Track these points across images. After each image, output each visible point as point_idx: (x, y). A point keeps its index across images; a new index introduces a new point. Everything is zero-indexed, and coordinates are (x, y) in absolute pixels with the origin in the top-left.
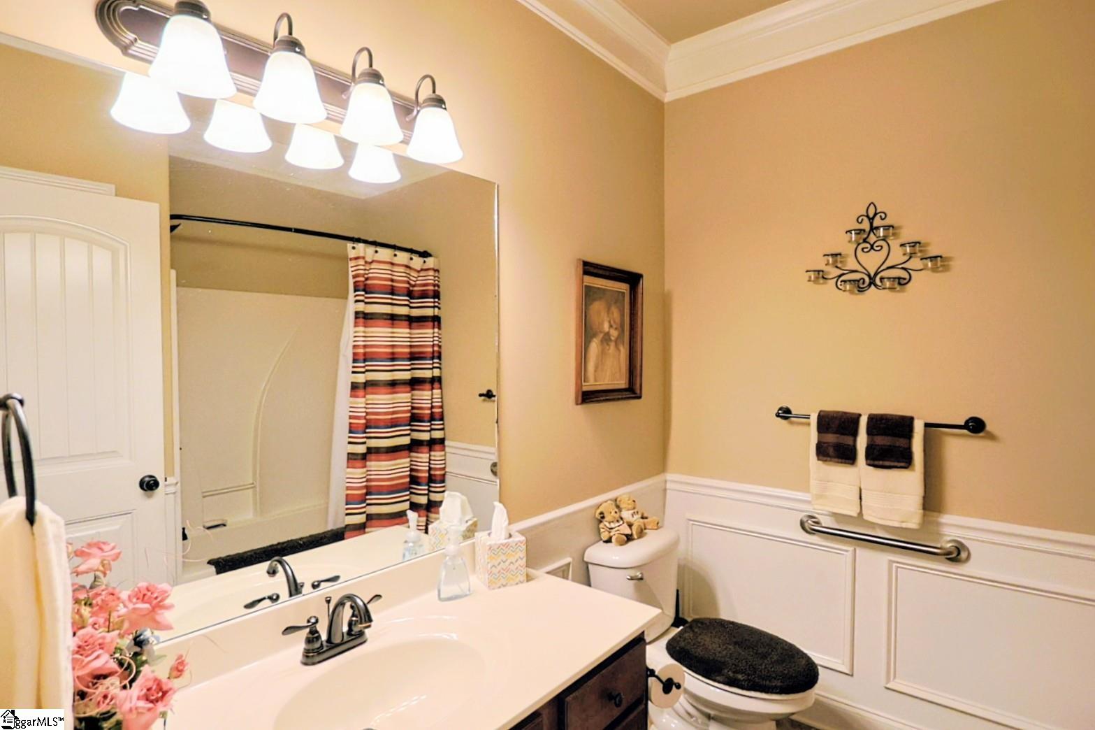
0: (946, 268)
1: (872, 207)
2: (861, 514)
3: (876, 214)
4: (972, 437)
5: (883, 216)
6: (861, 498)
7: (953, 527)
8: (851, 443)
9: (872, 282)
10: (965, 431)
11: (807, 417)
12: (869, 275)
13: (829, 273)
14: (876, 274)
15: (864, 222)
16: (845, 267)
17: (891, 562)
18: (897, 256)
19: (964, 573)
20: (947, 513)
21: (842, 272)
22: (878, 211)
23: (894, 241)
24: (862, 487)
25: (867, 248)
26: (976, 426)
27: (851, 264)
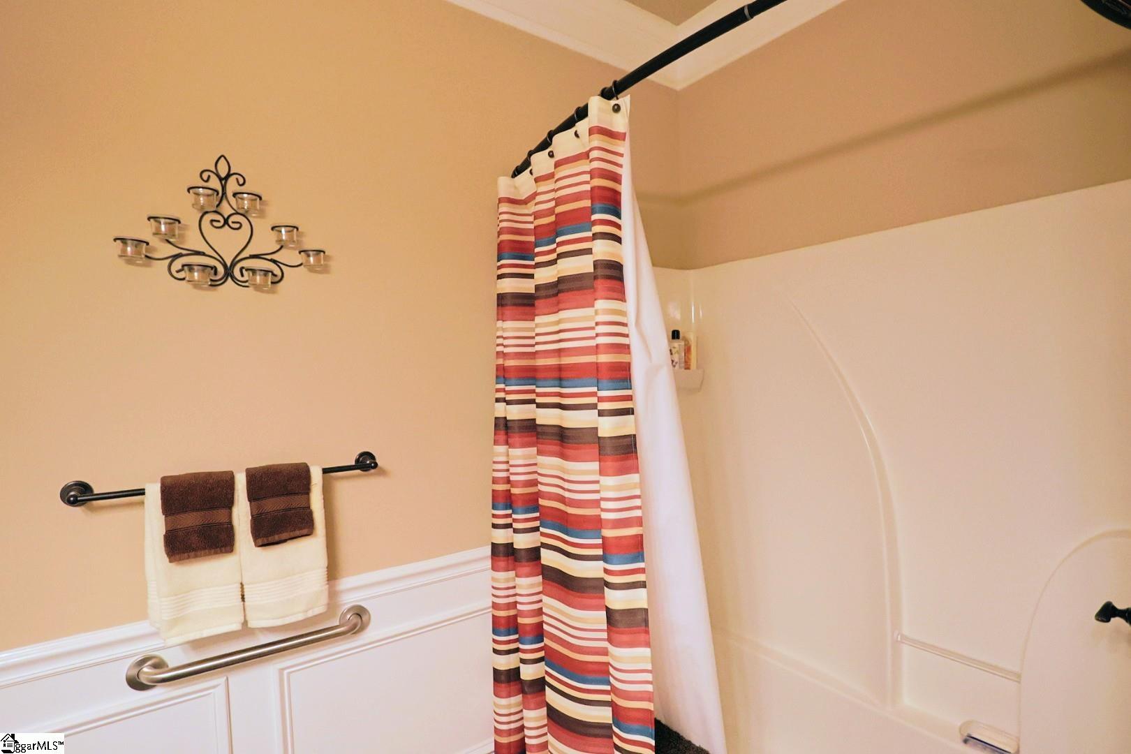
0: (325, 270)
1: (222, 162)
2: (245, 623)
3: (229, 175)
4: (365, 475)
5: (241, 181)
6: (243, 598)
7: (353, 591)
8: (224, 520)
9: (229, 273)
10: (358, 471)
11: (141, 492)
12: (225, 265)
13: (154, 249)
14: (234, 264)
15: (211, 180)
16: (182, 243)
17: (282, 670)
18: (265, 242)
19: (366, 642)
20: (343, 577)
21: (178, 251)
22: (232, 172)
23: (258, 220)
24: (244, 583)
25: (219, 221)
26: (366, 463)
27: (194, 242)
